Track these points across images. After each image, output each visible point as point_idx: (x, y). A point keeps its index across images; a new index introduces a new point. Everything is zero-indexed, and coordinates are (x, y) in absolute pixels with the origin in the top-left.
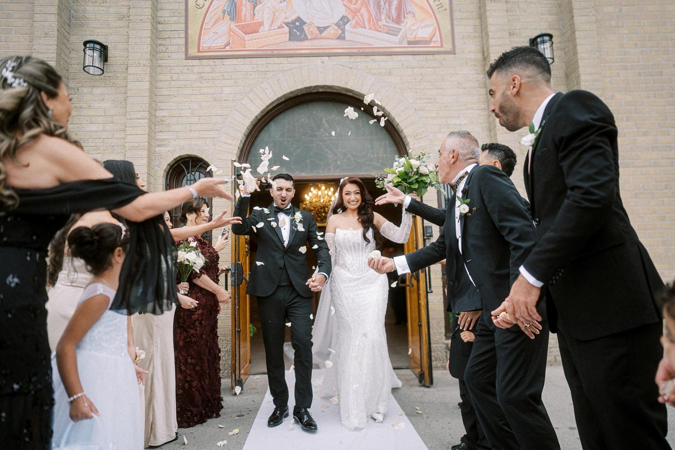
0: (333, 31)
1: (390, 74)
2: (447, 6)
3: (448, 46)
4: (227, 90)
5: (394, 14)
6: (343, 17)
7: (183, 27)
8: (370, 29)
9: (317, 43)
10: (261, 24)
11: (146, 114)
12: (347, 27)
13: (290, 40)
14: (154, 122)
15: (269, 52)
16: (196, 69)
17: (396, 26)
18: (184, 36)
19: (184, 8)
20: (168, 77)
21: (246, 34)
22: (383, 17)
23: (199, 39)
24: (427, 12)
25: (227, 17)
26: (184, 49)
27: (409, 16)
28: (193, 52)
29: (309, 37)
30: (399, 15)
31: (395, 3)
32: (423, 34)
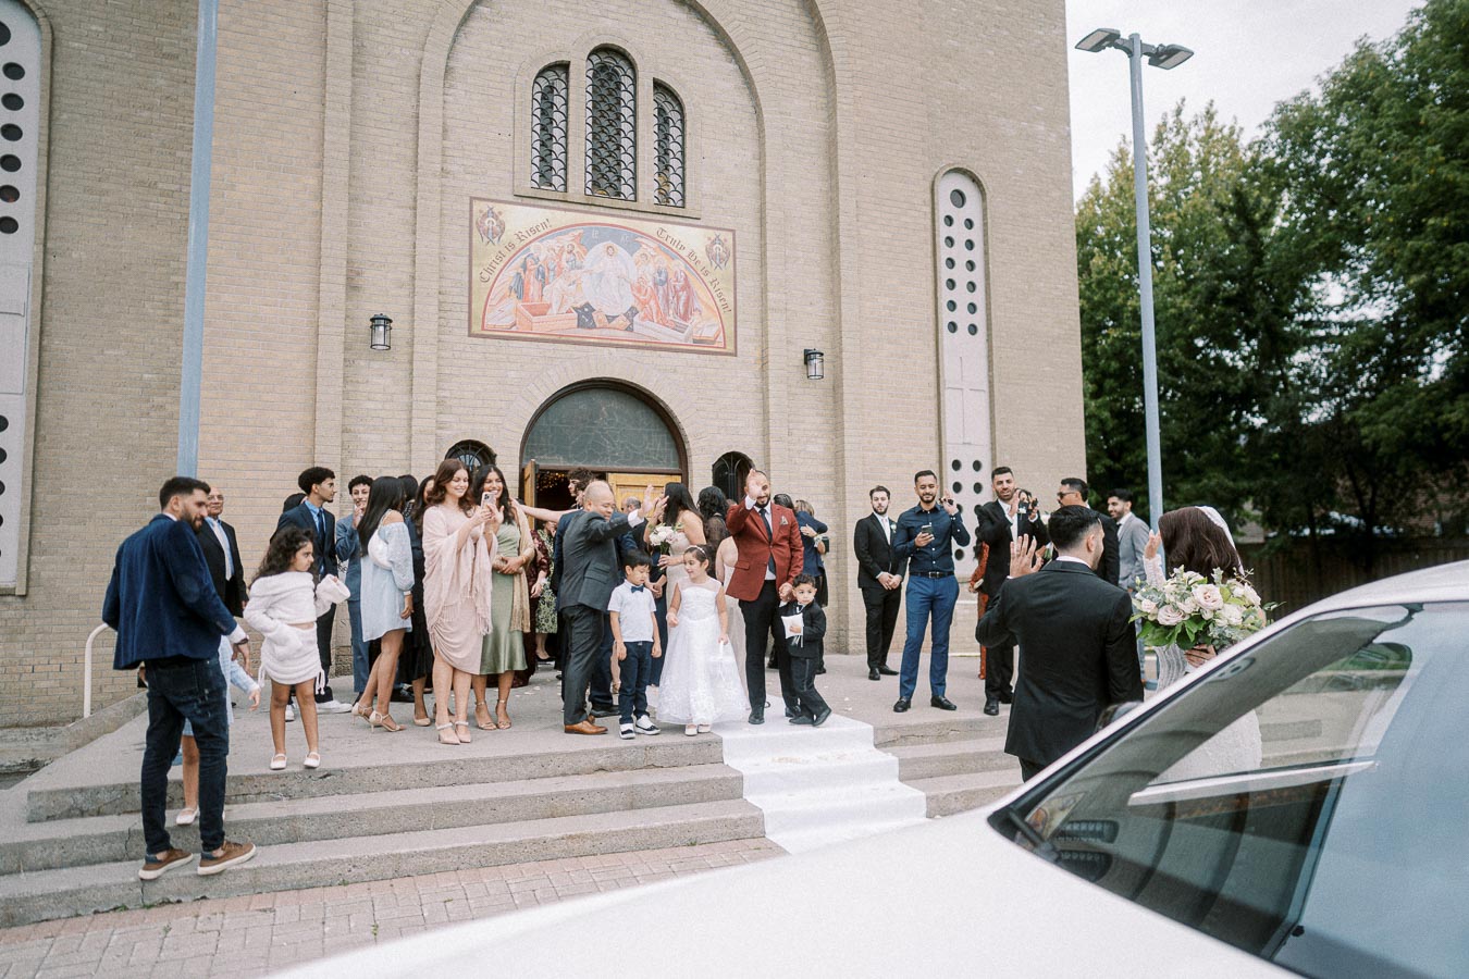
0: (622, 322)
1: (675, 371)
2: (731, 307)
3: (730, 348)
4: (512, 374)
5: (681, 310)
6: (632, 307)
7: (466, 300)
8: (658, 323)
9: (605, 332)
10: (549, 306)
12: (636, 319)
13: (578, 326)
15: (556, 338)
16: (479, 348)
17: (683, 323)
18: (467, 310)
19: (467, 279)
20: (453, 354)
21: (534, 315)
22: (671, 312)
23: (484, 318)
24: (713, 311)
25: (514, 295)
26: (466, 325)
27: (697, 313)
28: (476, 329)
29: (598, 325)
30: (686, 311)
31: (683, 298)
32: (709, 333)
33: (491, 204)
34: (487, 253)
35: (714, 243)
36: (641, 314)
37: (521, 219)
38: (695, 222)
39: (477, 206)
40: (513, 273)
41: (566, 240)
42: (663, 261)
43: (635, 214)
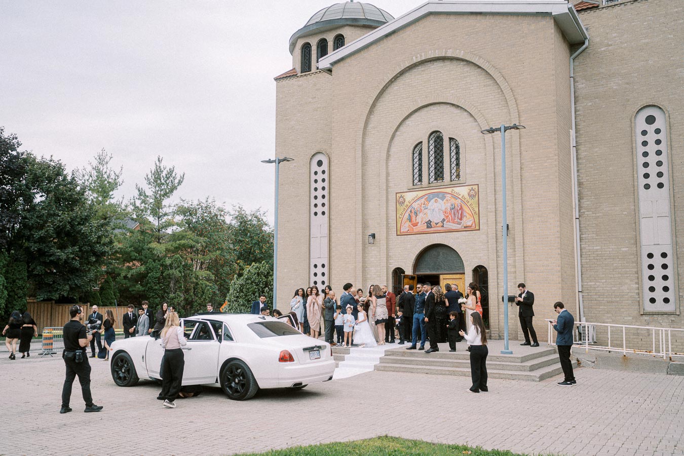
0: (440, 224)
2: (477, 213)
3: (477, 228)
4: (409, 246)
5: (460, 217)
6: (443, 219)
7: (395, 225)
8: (452, 223)
9: (435, 229)
10: (418, 223)
11: (386, 256)
12: (445, 223)
13: (427, 228)
14: (388, 257)
15: (421, 233)
16: (399, 239)
17: (460, 221)
18: (396, 228)
19: (396, 218)
20: (392, 242)
21: (414, 226)
22: (456, 218)
23: (400, 229)
24: (470, 215)
25: (408, 221)
26: (396, 232)
27: (465, 217)
28: (399, 233)
29: (433, 227)
30: (461, 217)
31: (460, 213)
32: (469, 224)
33: (401, 194)
34: (401, 209)
35: (471, 191)
36: (446, 221)
37: (409, 197)
38: (465, 184)
39: (397, 194)
40: (408, 214)
41: (423, 200)
42: (453, 201)
43: (444, 187)
